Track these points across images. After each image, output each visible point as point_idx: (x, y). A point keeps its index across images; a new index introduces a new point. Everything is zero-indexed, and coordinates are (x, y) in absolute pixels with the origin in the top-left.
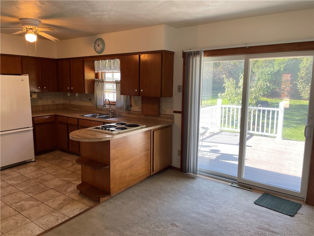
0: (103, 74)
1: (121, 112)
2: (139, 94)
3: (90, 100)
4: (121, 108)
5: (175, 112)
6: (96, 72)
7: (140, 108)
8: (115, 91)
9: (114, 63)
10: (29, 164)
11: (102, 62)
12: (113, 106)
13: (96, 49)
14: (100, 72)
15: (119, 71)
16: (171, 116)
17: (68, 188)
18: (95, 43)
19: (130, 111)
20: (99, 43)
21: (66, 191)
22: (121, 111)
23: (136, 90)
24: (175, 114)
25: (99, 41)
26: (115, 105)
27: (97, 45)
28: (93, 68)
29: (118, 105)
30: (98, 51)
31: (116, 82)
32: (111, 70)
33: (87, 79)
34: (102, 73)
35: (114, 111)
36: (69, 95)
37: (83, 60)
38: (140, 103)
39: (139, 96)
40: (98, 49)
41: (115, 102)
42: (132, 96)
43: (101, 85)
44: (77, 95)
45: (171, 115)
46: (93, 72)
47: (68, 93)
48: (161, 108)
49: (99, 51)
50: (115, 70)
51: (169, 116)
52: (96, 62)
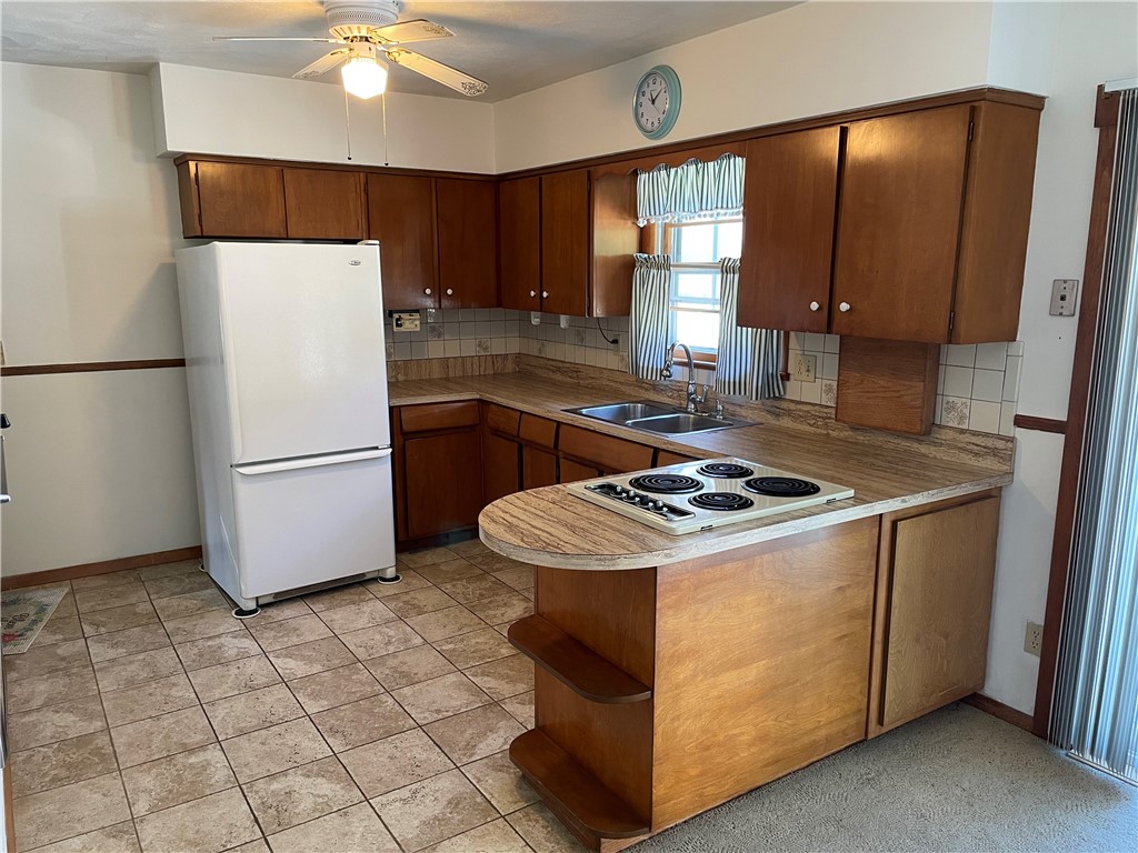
0: (672, 230)
1: (738, 402)
2: (828, 322)
3: (615, 342)
4: (738, 386)
5: (1021, 422)
6: (642, 226)
7: (829, 390)
8: (718, 308)
9: (717, 176)
10: (373, 587)
11: (669, 176)
12: (706, 372)
13: (643, 121)
14: (658, 223)
15: (738, 214)
16: (1000, 444)
17: (483, 735)
18: (641, 93)
19: (780, 398)
20: (657, 87)
21: (470, 747)
22: (738, 398)
23: (814, 306)
24: (1021, 434)
25: (658, 80)
26: (713, 368)
27: (645, 100)
28: (629, 208)
29: (727, 371)
30: (649, 126)
31: (725, 268)
32: (702, 213)
33: (604, 254)
34: (666, 227)
35: (710, 395)
36: (535, 321)
37: (589, 172)
38: (831, 364)
39: (829, 331)
40: (652, 116)
41: (712, 358)
42: (792, 333)
43: (657, 282)
44: (564, 321)
45: (999, 437)
46: (629, 223)
47: (532, 313)
48: (939, 398)
49: (656, 124)
50: (722, 211)
51: (990, 443)
52: (643, 177)
